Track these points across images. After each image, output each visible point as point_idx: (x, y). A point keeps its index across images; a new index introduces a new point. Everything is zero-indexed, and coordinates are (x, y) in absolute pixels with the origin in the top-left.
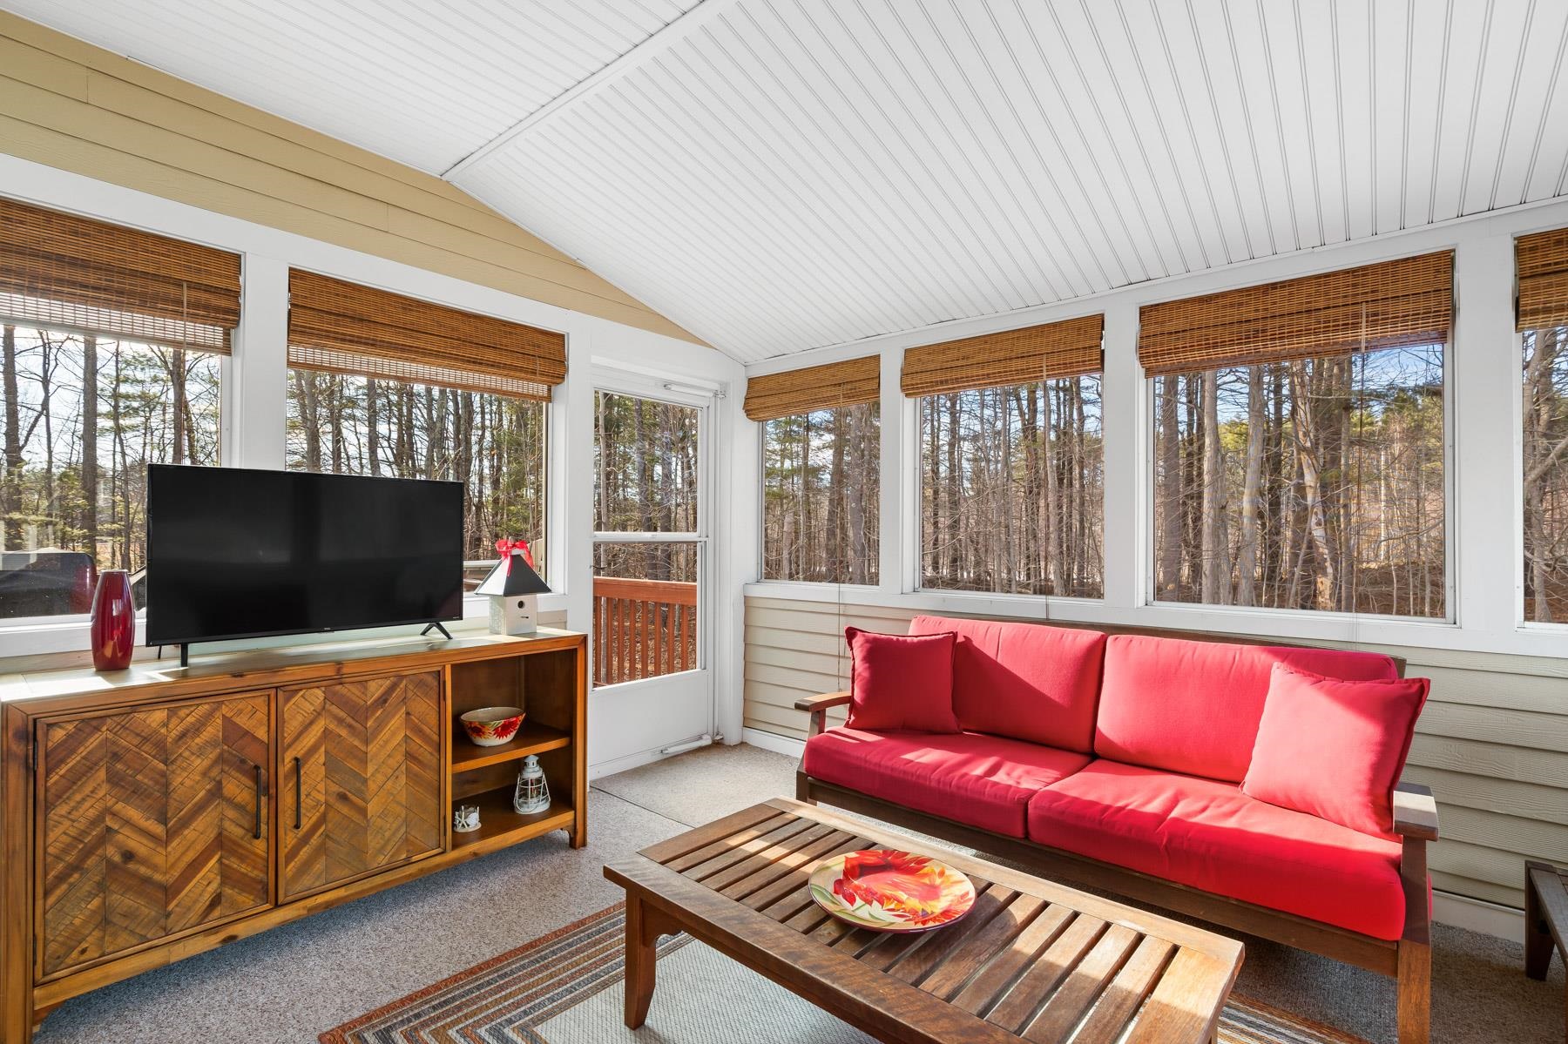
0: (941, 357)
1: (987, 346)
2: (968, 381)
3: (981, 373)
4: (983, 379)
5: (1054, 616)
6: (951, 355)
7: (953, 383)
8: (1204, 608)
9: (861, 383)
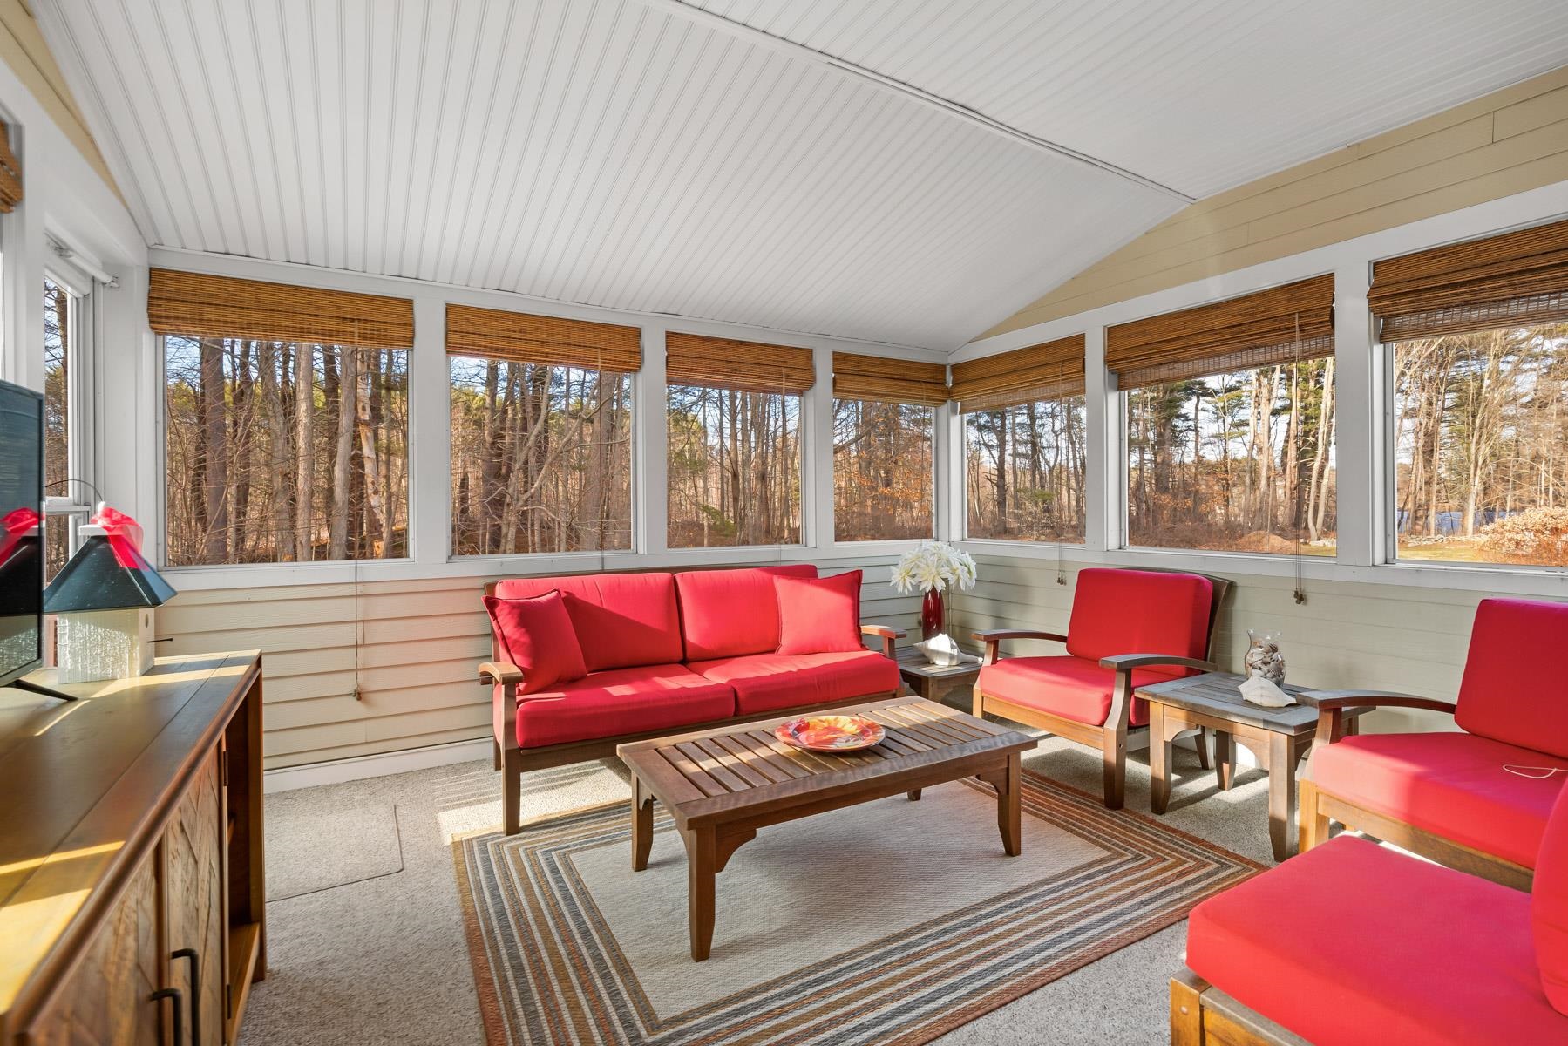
0: (493, 323)
1: (544, 327)
2: (525, 355)
3: (541, 350)
4: (540, 356)
5: (608, 567)
6: (505, 325)
7: (508, 353)
8: (705, 550)
9: (388, 326)
